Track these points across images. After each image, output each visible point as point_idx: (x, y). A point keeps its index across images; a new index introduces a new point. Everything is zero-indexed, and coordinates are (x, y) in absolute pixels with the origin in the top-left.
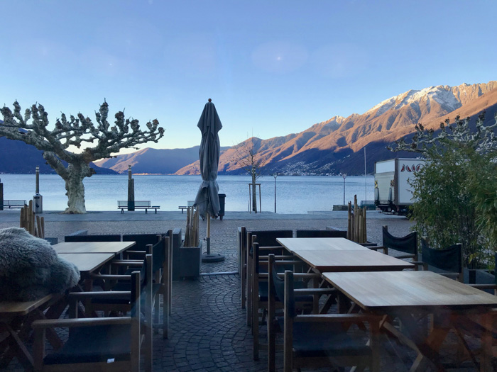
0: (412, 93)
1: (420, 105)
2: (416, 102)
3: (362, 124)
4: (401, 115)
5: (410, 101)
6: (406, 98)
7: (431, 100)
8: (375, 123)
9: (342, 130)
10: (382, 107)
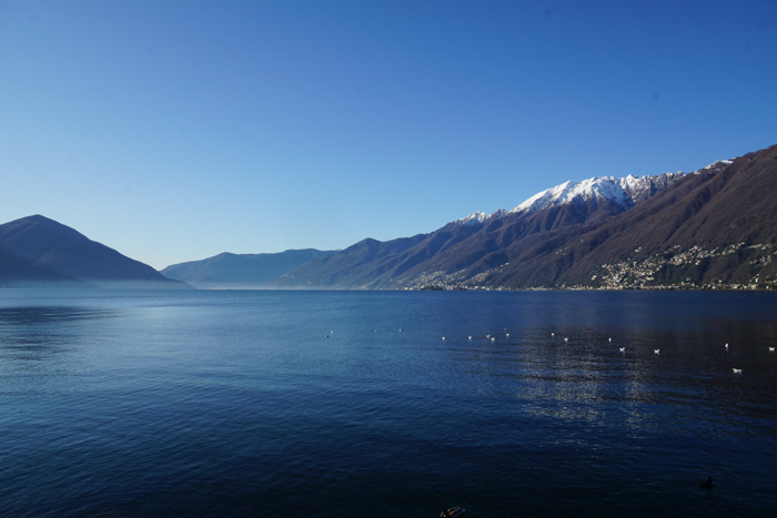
4: (563, 213)
7: (597, 194)
8: (531, 221)
10: (536, 201)
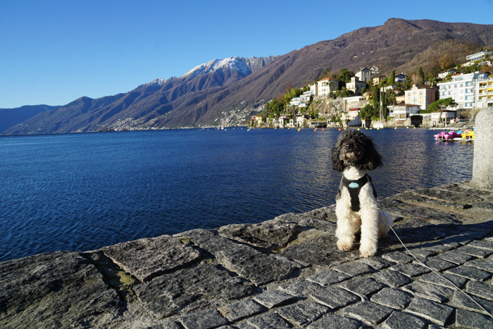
0: (217, 61)
1: (224, 71)
2: (220, 68)
3: (180, 85)
4: (209, 79)
5: (216, 67)
6: (213, 65)
7: (231, 67)
8: (190, 84)
9: (164, 90)
10: (195, 72)
